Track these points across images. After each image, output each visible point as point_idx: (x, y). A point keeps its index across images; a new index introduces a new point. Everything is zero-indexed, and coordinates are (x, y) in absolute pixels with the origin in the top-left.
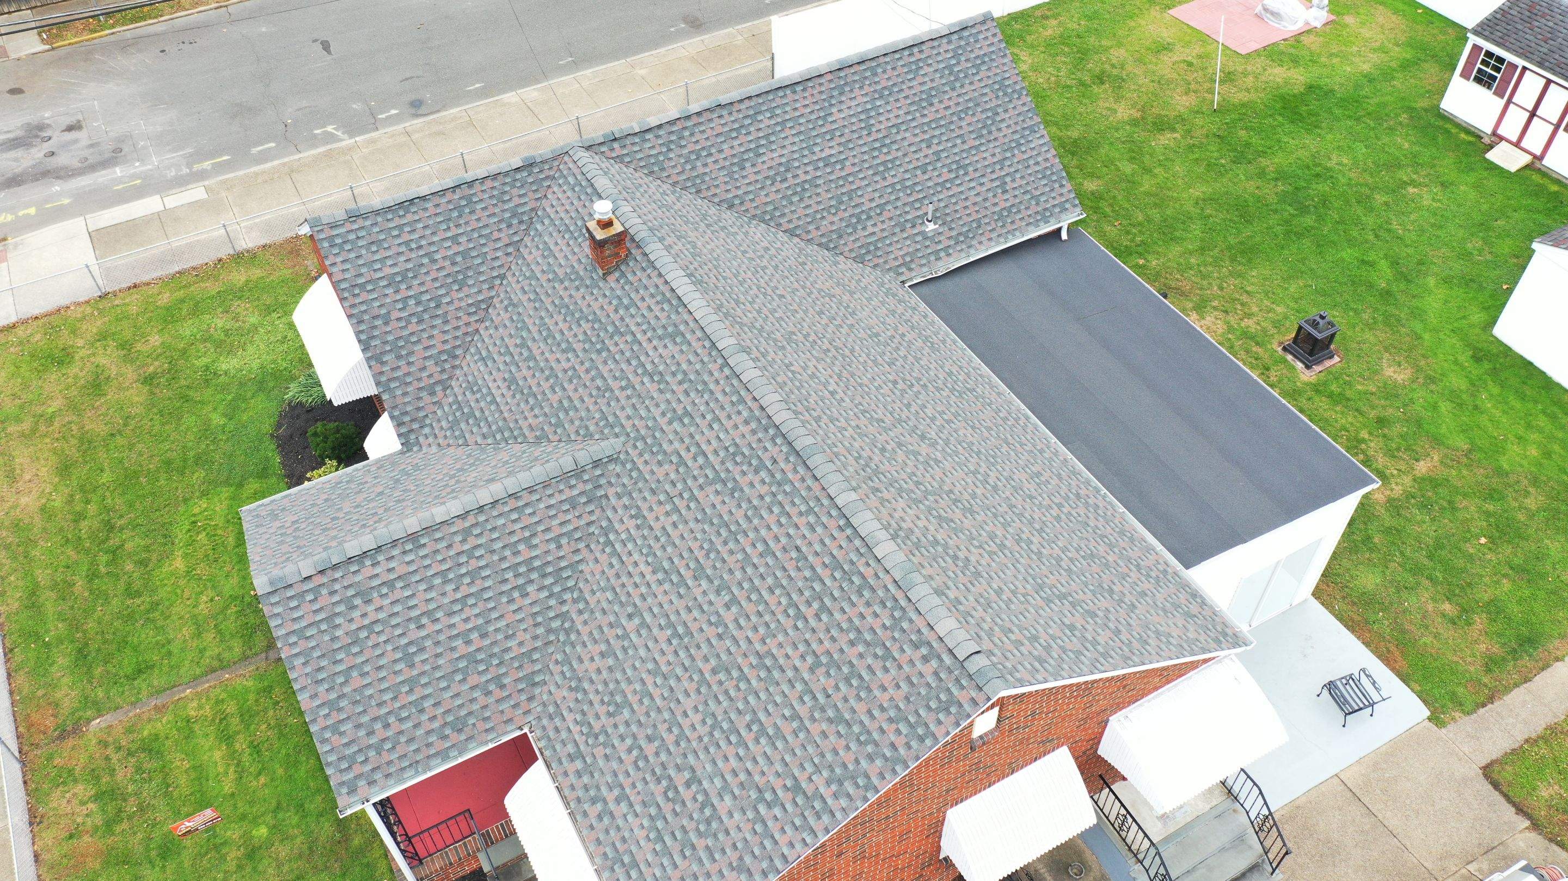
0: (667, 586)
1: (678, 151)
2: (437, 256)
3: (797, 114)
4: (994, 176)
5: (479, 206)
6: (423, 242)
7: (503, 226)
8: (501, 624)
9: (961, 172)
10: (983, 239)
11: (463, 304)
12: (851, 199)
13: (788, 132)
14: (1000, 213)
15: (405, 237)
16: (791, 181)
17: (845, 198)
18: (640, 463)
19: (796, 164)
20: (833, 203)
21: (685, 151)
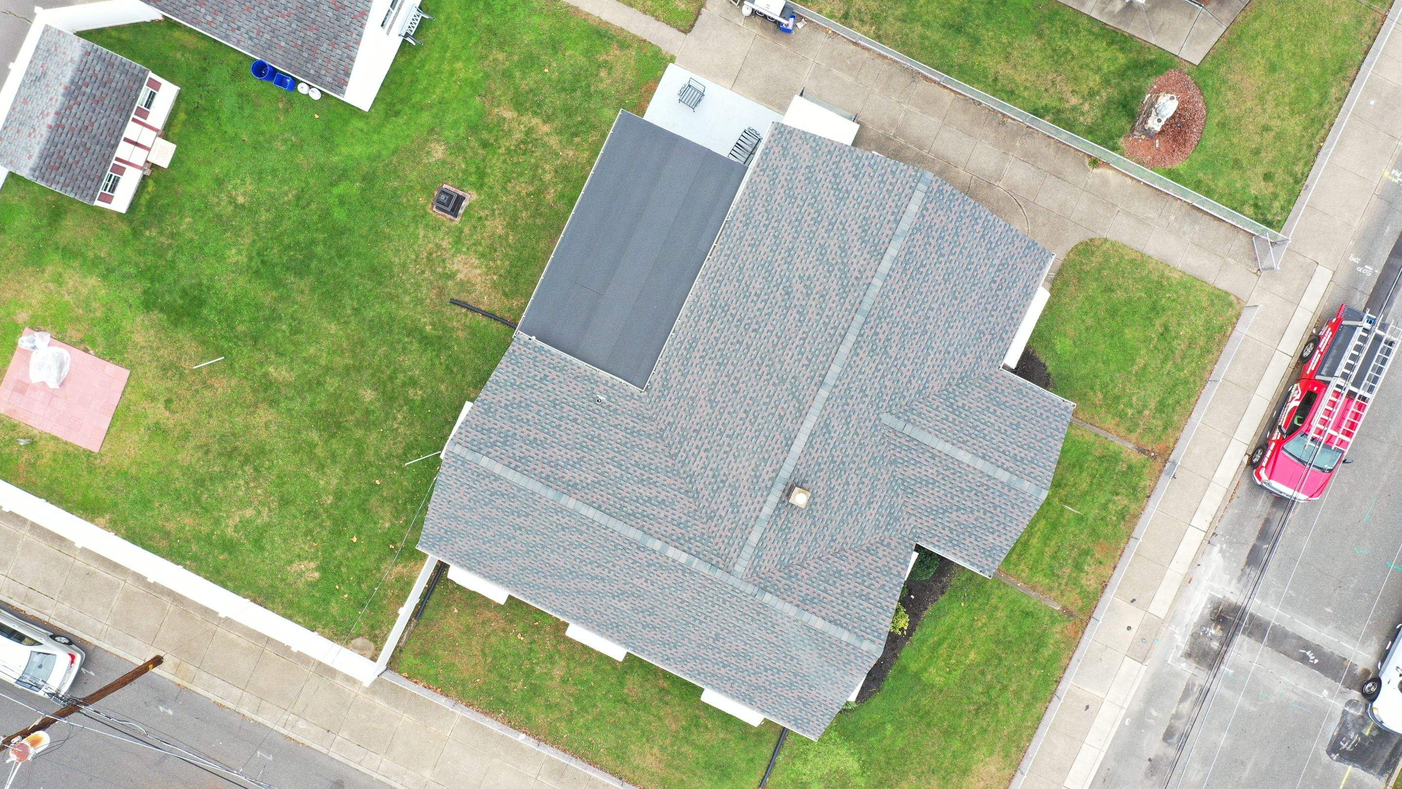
0: (933, 345)
1: (686, 535)
2: (839, 591)
3: (609, 496)
4: (543, 386)
5: (802, 594)
6: (840, 602)
7: (799, 577)
8: (979, 405)
9: (557, 402)
10: (582, 371)
11: (846, 564)
12: (626, 443)
13: (624, 494)
14: (560, 371)
15: (845, 611)
16: (646, 475)
17: (628, 445)
18: (888, 398)
19: (635, 479)
20: (636, 449)
21: (683, 531)
